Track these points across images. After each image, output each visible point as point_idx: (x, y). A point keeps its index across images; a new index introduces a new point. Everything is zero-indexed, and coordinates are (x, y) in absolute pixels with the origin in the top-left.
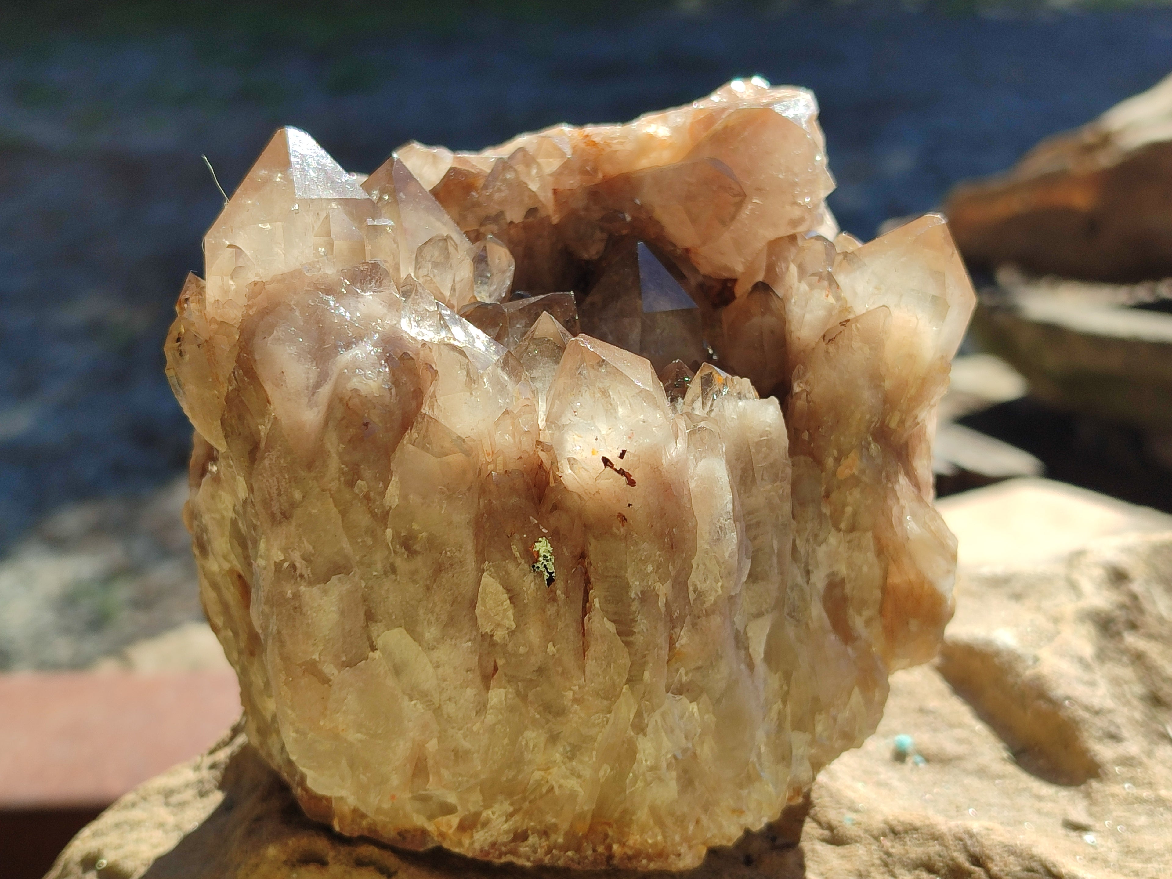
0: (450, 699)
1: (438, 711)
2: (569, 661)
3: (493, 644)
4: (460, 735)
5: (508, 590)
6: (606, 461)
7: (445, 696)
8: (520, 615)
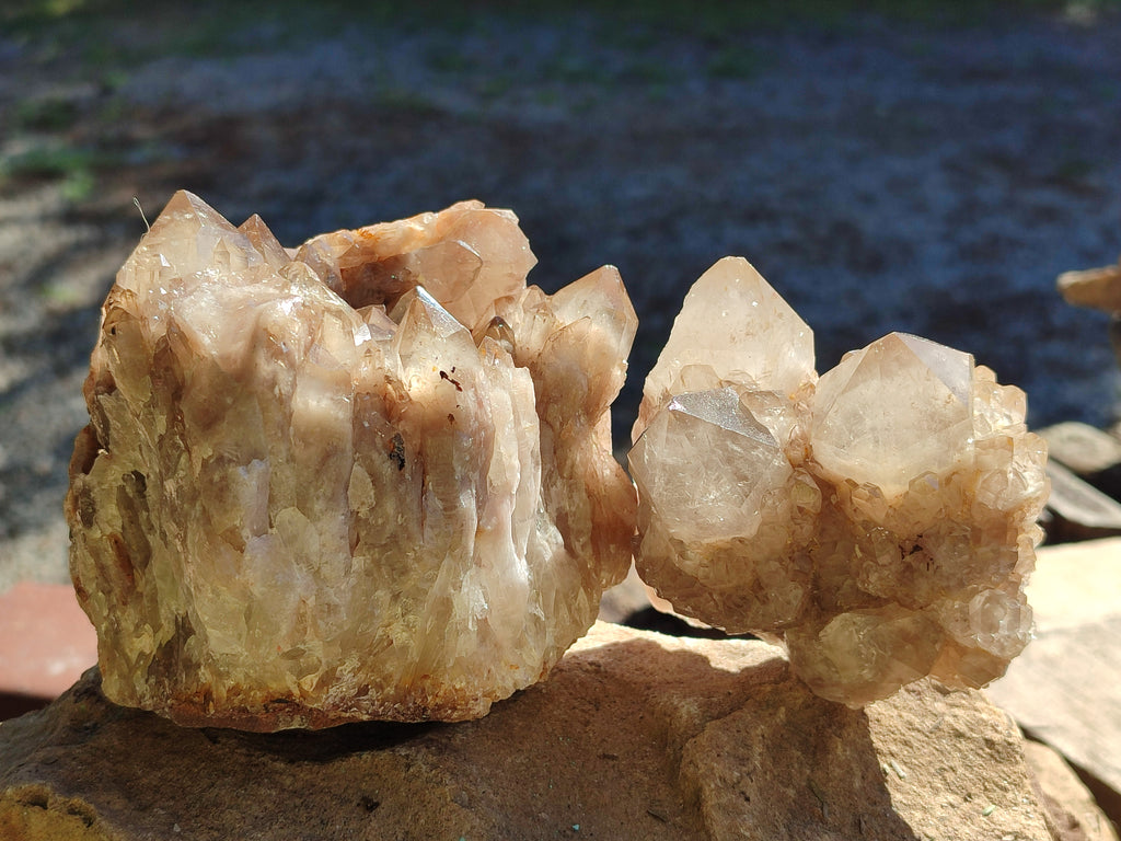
0: (327, 563)
1: (317, 573)
2: (413, 527)
3: (358, 520)
4: (332, 591)
5: (371, 475)
6: (443, 374)
7: (324, 559)
8: (379, 496)
